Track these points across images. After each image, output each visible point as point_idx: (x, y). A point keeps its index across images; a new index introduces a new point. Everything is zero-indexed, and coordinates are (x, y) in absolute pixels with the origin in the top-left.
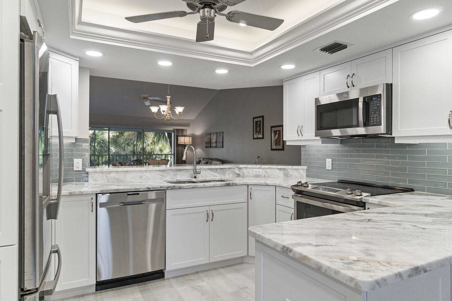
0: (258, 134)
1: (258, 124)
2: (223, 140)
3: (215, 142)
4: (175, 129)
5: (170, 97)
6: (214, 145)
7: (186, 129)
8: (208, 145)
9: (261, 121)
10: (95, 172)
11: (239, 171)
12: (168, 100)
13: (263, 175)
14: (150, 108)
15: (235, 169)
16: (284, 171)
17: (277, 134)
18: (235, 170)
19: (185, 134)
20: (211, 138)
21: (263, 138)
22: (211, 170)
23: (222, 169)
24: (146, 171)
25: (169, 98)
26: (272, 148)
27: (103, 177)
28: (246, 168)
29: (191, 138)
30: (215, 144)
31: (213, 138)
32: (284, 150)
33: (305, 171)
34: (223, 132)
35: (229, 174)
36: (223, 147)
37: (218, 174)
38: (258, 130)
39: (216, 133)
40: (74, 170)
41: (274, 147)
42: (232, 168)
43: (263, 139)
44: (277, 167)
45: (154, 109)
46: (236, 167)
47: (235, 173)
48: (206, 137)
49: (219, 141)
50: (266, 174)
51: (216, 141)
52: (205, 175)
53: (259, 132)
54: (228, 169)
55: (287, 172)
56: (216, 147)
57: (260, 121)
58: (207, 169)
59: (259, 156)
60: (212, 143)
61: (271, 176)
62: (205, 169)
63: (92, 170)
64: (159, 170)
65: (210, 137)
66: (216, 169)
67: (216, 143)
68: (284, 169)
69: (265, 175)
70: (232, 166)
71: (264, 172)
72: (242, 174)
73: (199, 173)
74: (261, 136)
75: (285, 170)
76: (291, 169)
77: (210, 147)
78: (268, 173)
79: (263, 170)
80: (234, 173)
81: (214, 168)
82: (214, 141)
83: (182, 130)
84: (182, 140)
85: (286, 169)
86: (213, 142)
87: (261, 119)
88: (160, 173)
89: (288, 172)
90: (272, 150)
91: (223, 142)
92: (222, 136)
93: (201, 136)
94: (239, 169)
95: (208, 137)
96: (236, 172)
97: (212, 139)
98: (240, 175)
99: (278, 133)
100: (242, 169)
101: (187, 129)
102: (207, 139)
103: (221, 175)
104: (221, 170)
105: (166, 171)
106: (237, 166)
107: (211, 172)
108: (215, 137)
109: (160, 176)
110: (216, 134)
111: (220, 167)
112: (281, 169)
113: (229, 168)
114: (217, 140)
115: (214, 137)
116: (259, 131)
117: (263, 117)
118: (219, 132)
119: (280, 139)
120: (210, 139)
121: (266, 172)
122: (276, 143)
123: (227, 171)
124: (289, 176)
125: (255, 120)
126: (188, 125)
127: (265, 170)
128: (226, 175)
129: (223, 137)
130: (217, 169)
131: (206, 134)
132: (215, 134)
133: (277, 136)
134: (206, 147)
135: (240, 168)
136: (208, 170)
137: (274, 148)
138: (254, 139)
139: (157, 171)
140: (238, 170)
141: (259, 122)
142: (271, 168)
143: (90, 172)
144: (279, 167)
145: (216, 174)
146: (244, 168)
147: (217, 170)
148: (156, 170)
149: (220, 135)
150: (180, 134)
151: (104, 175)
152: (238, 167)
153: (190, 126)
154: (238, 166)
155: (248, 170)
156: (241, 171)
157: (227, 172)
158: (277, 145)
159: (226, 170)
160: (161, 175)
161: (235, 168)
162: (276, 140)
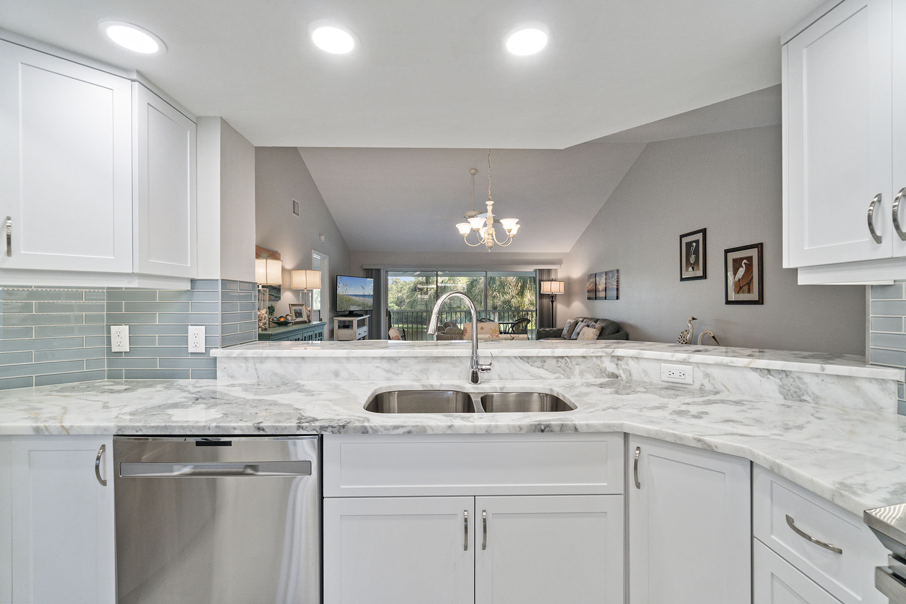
0: (693, 270)
1: (693, 249)
2: (617, 286)
3: (604, 288)
4: (536, 270)
5: (493, 202)
6: (602, 294)
7: (555, 269)
8: (592, 295)
9: (698, 240)
10: (229, 358)
11: (617, 364)
12: (490, 208)
13: (697, 386)
14: (457, 226)
15: (603, 359)
16: (781, 380)
17: (744, 265)
18: (602, 362)
19: (553, 276)
20: (597, 282)
21: (704, 277)
22: (526, 360)
23: (560, 360)
24: (348, 359)
25: (490, 205)
26: (729, 300)
27: (247, 370)
28: (636, 358)
29: (562, 284)
30: (604, 292)
31: (600, 282)
32: (763, 304)
33: (894, 387)
34: (618, 271)
35: (582, 373)
36: (617, 298)
37: (549, 373)
38: (692, 260)
39: (606, 272)
40: (189, 352)
41: (732, 297)
42: (592, 356)
43: (706, 278)
44: (750, 363)
45: (464, 229)
46: (604, 354)
47: (603, 372)
48: (588, 280)
49: (610, 287)
50: (706, 382)
51: (606, 288)
52: (510, 372)
53: (694, 266)
54: (578, 360)
55: (798, 382)
56: (606, 299)
57: (697, 242)
58: (515, 357)
59: (695, 318)
60: (599, 291)
61: (728, 390)
62: (508, 357)
63: (223, 353)
64: (382, 358)
65: (594, 281)
66: (543, 359)
67: (606, 291)
68: (784, 371)
69: (702, 385)
70: (592, 350)
71: (699, 374)
72: (624, 376)
73: (487, 370)
74: (700, 274)
75: (787, 375)
76: (817, 375)
77: (596, 299)
78: (714, 379)
79: (696, 369)
80: (598, 371)
81: (536, 355)
82: (601, 287)
83: (549, 271)
84: (548, 287)
85: (790, 372)
86: (601, 290)
87: (699, 236)
88: (386, 365)
89: (804, 383)
90: (728, 302)
91: (617, 289)
92: (616, 278)
93: (581, 281)
94: (615, 359)
95: (593, 280)
96: (606, 370)
97: (599, 284)
98: (617, 377)
99: (745, 263)
100: (625, 359)
101: (557, 269)
102: (590, 285)
103: (557, 375)
104: (558, 361)
105: (399, 361)
106: (609, 350)
107: (526, 366)
108: (605, 280)
109: (384, 372)
110: (606, 275)
111: (553, 352)
112: (769, 370)
113: (584, 357)
114: (607, 285)
115: (602, 280)
116: (694, 263)
117: (704, 231)
118: (611, 271)
119: (752, 278)
120: (596, 284)
121: (707, 375)
122: (741, 288)
123: (577, 364)
124: (806, 397)
125: (686, 240)
126: (559, 262)
127: (702, 369)
128: (574, 376)
129: (618, 278)
130: (545, 358)
131: (588, 275)
132: (604, 275)
133: (741, 271)
134: (589, 299)
135: (619, 358)
136: (519, 359)
137: (733, 300)
138: (682, 279)
139: (376, 360)
140: (612, 361)
141: (694, 244)
142: (727, 366)
143: (219, 357)
144: (762, 363)
145: (542, 372)
146: (631, 357)
147: (545, 362)
148: (374, 358)
149: (613, 277)
150: (545, 277)
151: (251, 364)
152: (613, 354)
153: (562, 263)
154: (613, 351)
155: (644, 364)
156: (623, 367)
157: (577, 367)
158: (743, 292)
159: (574, 363)
160: (388, 371)
161: (601, 356)
162: (739, 280)
